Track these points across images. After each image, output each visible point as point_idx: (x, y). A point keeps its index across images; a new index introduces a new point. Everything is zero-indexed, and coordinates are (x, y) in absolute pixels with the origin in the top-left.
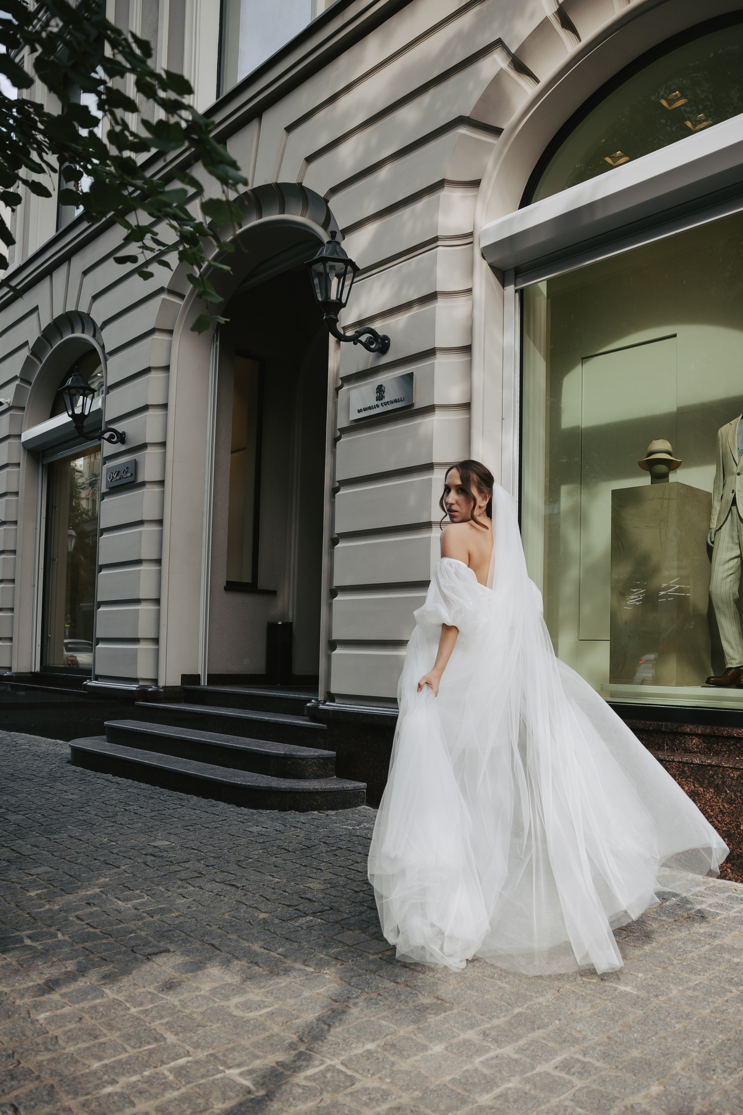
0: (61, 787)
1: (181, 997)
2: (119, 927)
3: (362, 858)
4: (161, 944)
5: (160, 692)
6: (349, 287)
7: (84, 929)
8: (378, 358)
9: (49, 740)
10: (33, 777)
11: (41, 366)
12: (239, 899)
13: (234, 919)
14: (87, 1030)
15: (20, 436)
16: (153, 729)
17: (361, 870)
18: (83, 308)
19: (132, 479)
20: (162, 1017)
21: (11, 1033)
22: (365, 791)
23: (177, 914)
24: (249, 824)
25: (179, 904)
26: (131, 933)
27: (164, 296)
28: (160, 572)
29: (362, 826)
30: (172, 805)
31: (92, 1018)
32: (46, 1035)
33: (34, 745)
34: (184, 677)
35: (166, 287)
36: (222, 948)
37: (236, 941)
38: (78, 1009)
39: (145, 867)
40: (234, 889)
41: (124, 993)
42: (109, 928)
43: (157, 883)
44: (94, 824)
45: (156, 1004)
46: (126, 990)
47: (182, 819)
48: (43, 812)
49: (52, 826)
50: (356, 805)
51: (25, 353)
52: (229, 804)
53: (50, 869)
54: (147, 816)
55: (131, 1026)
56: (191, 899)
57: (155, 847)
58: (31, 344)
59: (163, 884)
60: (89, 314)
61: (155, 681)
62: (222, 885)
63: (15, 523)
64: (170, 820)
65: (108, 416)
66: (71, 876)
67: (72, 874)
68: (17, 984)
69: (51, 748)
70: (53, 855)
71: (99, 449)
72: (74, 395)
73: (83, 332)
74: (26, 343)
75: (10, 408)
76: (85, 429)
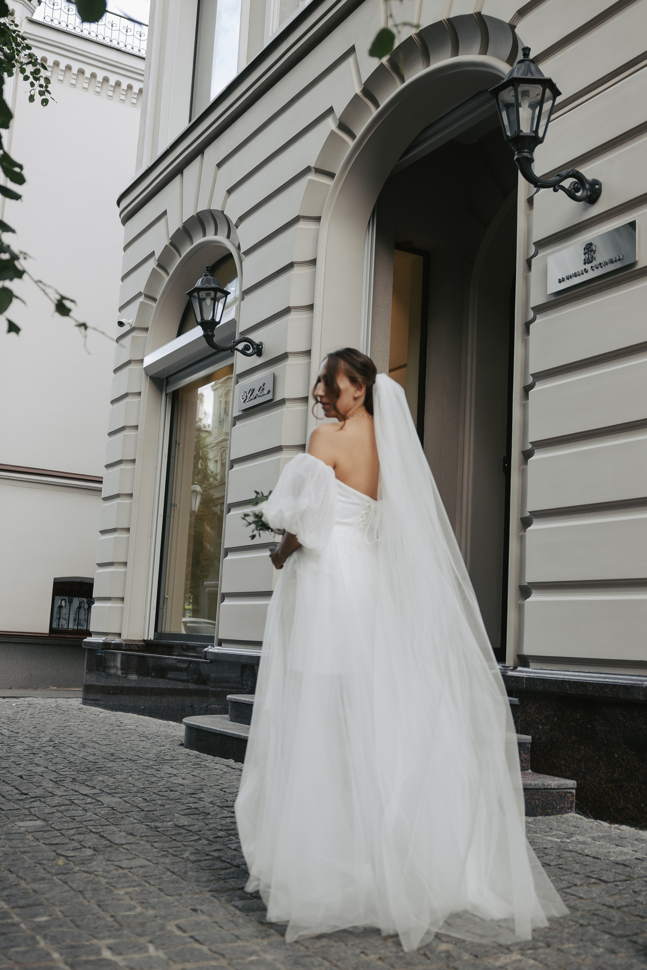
0: (170, 770)
3: (582, 879)
6: (544, 127)
7: (185, 943)
8: (585, 209)
9: (160, 721)
10: (137, 757)
11: (167, 278)
15: (142, 361)
17: (584, 897)
18: (216, 206)
19: (269, 397)
22: (574, 791)
26: (251, 954)
27: (311, 177)
29: (574, 839)
33: (141, 725)
35: (312, 165)
42: (222, 946)
44: (209, 814)
48: (146, 796)
49: (155, 812)
50: (562, 811)
51: (152, 264)
53: (147, 863)
58: (157, 255)
60: (223, 212)
63: (134, 461)
65: (242, 327)
66: (173, 873)
67: (176, 870)
69: (162, 729)
70: (152, 846)
71: (231, 366)
72: (205, 299)
73: (216, 234)
74: (153, 254)
75: (133, 329)
76: (215, 339)
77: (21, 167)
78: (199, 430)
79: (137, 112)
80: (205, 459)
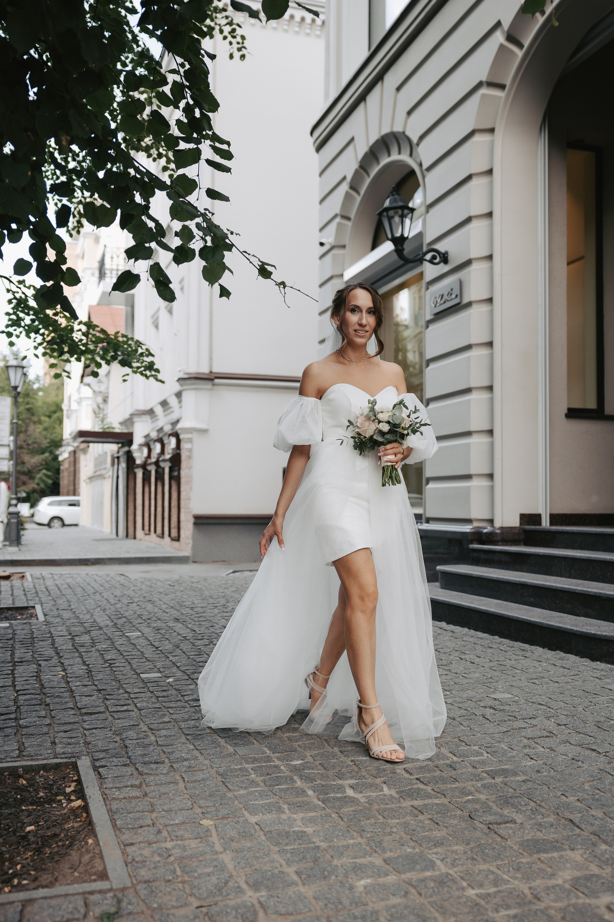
1: (533, 884)
2: (454, 786)
4: (506, 812)
5: (497, 533)
7: (413, 784)
11: (359, 199)
12: (602, 767)
13: (597, 791)
14: (414, 909)
15: (342, 275)
16: (490, 573)
18: (398, 128)
19: (457, 301)
20: (508, 907)
21: (326, 898)
23: (524, 778)
24: (608, 680)
25: (525, 766)
26: (468, 795)
27: (484, 91)
28: (492, 400)
30: (513, 656)
31: (420, 894)
32: (366, 907)
34: (523, 517)
35: (484, 79)
36: (583, 827)
37: (602, 819)
38: (404, 881)
39: (484, 721)
40: (594, 754)
41: (460, 868)
42: (443, 787)
43: (498, 740)
45: (500, 888)
46: (462, 865)
47: (526, 671)
51: (345, 187)
52: (581, 657)
54: (485, 666)
55: (468, 913)
56: (541, 762)
57: (495, 699)
58: (350, 178)
59: (506, 741)
60: (404, 133)
61: (491, 521)
62: (579, 749)
64: (512, 672)
65: (428, 238)
68: (335, 840)
71: (421, 274)
72: (393, 217)
73: (400, 153)
74: (344, 178)
75: (332, 248)
76: (405, 252)
77: (228, 144)
78: (397, 325)
79: (321, 44)
80: (405, 351)
